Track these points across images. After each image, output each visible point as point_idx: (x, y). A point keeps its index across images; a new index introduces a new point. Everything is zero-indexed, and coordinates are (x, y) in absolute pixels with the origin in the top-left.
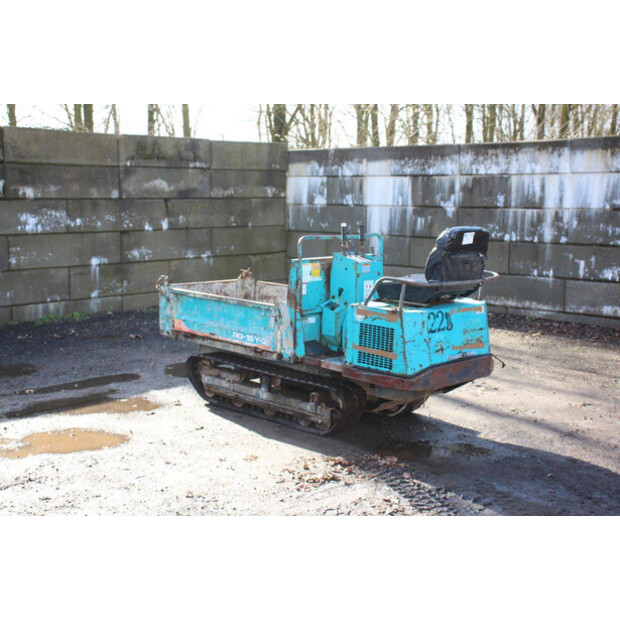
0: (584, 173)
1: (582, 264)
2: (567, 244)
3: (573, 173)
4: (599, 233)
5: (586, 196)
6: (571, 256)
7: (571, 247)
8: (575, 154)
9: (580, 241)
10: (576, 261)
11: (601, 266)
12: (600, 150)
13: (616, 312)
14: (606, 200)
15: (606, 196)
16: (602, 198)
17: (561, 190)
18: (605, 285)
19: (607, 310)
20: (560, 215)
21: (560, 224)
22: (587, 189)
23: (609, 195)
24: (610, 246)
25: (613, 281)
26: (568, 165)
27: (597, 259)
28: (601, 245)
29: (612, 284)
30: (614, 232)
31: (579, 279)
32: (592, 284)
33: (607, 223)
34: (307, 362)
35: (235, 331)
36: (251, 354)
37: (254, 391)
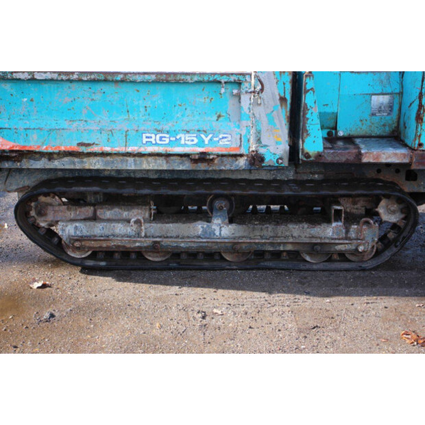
34: (329, 159)
35: (148, 131)
36: (181, 168)
37: (199, 227)
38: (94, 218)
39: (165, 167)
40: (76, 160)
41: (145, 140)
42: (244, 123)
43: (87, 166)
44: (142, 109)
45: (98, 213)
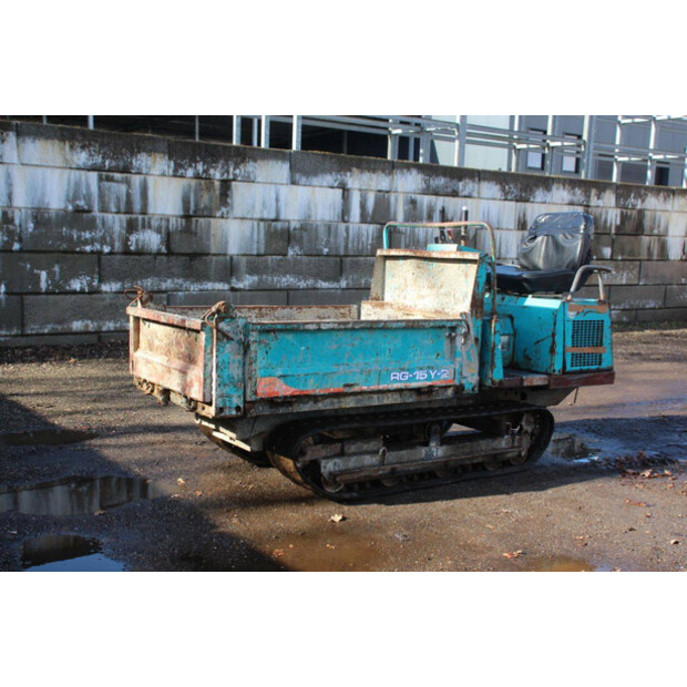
0: (37, 166)
1: (44, 275)
2: (21, 251)
3: (23, 164)
4: (62, 238)
5: (43, 194)
6: (29, 266)
7: (26, 255)
8: (24, 141)
9: (39, 248)
10: (35, 271)
11: (67, 276)
12: (56, 142)
13: (87, 326)
14: (68, 200)
15: (68, 196)
16: (63, 198)
17: (10, 185)
18: (74, 297)
19: (77, 325)
20: (10, 215)
21: (11, 227)
22: (44, 186)
23: (71, 195)
24: (74, 252)
25: (82, 292)
26: (16, 154)
27: (61, 268)
28: (65, 252)
29: (81, 296)
30: (79, 237)
31: (40, 293)
32: (57, 297)
33: (71, 227)
34: (506, 385)
35: (394, 370)
36: (410, 400)
37: (423, 451)
38: (342, 454)
39: (399, 401)
40: (335, 400)
41: (392, 378)
42: (458, 359)
43: (343, 406)
44: (387, 352)
45: (345, 449)
